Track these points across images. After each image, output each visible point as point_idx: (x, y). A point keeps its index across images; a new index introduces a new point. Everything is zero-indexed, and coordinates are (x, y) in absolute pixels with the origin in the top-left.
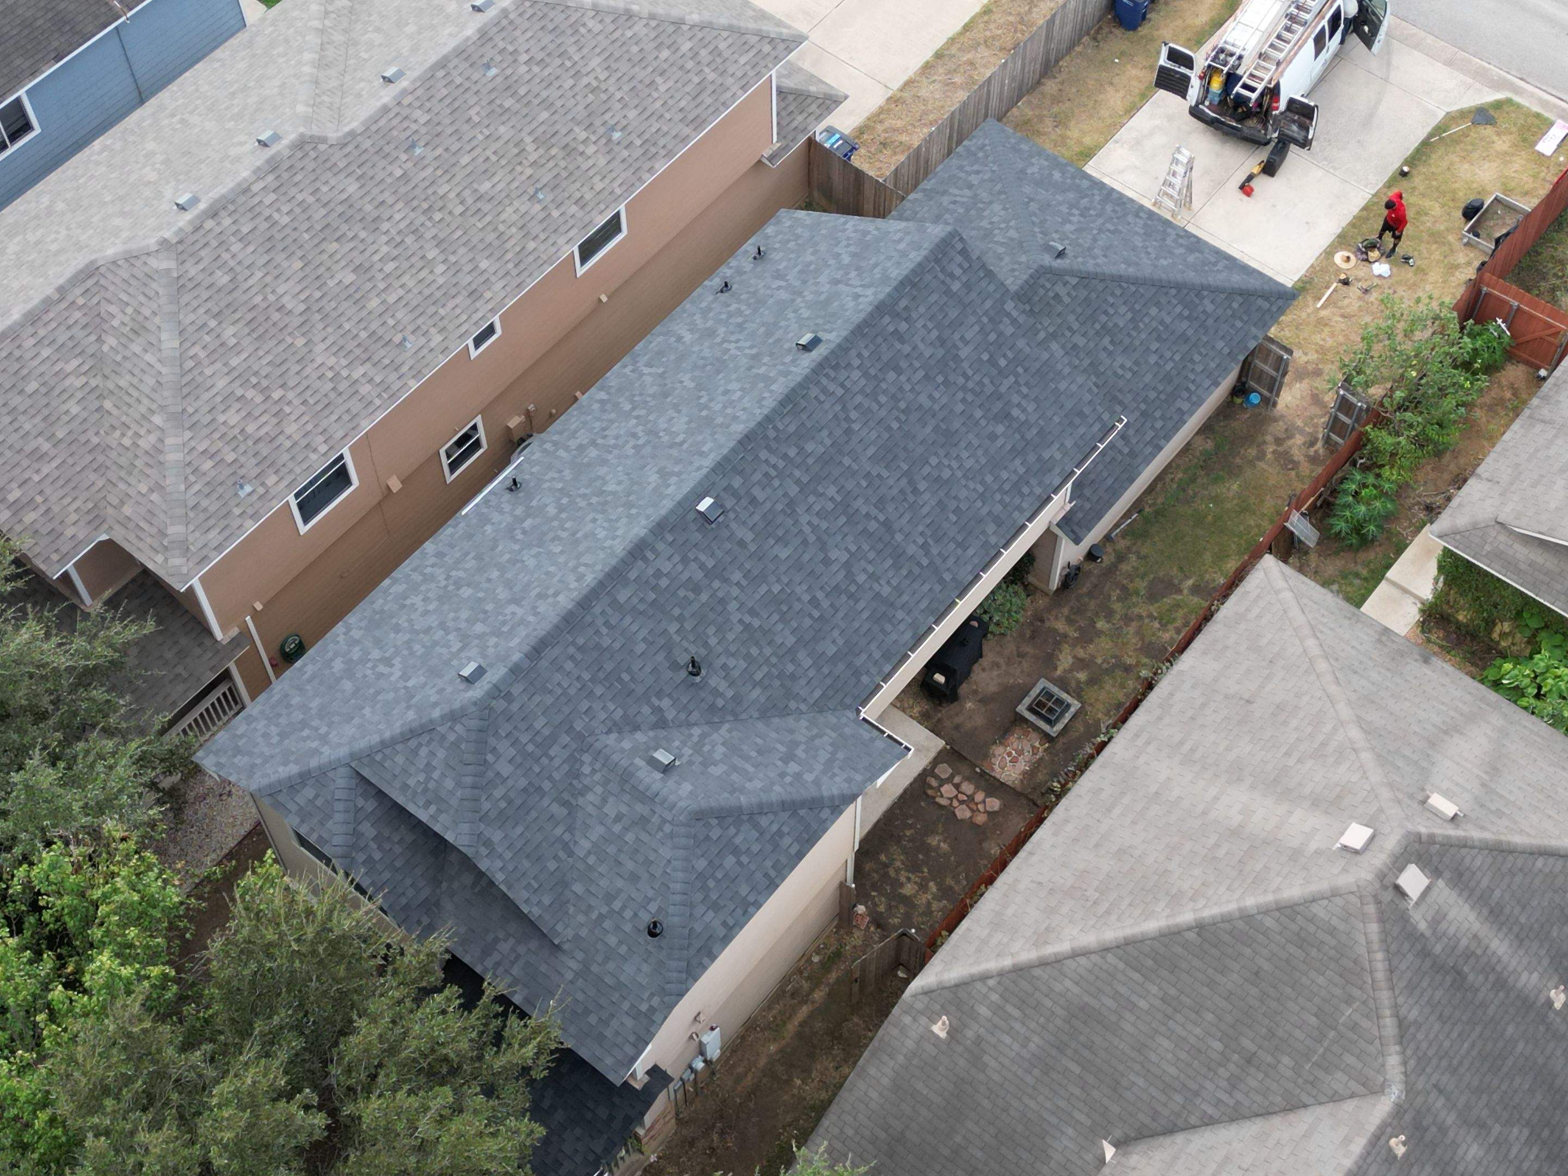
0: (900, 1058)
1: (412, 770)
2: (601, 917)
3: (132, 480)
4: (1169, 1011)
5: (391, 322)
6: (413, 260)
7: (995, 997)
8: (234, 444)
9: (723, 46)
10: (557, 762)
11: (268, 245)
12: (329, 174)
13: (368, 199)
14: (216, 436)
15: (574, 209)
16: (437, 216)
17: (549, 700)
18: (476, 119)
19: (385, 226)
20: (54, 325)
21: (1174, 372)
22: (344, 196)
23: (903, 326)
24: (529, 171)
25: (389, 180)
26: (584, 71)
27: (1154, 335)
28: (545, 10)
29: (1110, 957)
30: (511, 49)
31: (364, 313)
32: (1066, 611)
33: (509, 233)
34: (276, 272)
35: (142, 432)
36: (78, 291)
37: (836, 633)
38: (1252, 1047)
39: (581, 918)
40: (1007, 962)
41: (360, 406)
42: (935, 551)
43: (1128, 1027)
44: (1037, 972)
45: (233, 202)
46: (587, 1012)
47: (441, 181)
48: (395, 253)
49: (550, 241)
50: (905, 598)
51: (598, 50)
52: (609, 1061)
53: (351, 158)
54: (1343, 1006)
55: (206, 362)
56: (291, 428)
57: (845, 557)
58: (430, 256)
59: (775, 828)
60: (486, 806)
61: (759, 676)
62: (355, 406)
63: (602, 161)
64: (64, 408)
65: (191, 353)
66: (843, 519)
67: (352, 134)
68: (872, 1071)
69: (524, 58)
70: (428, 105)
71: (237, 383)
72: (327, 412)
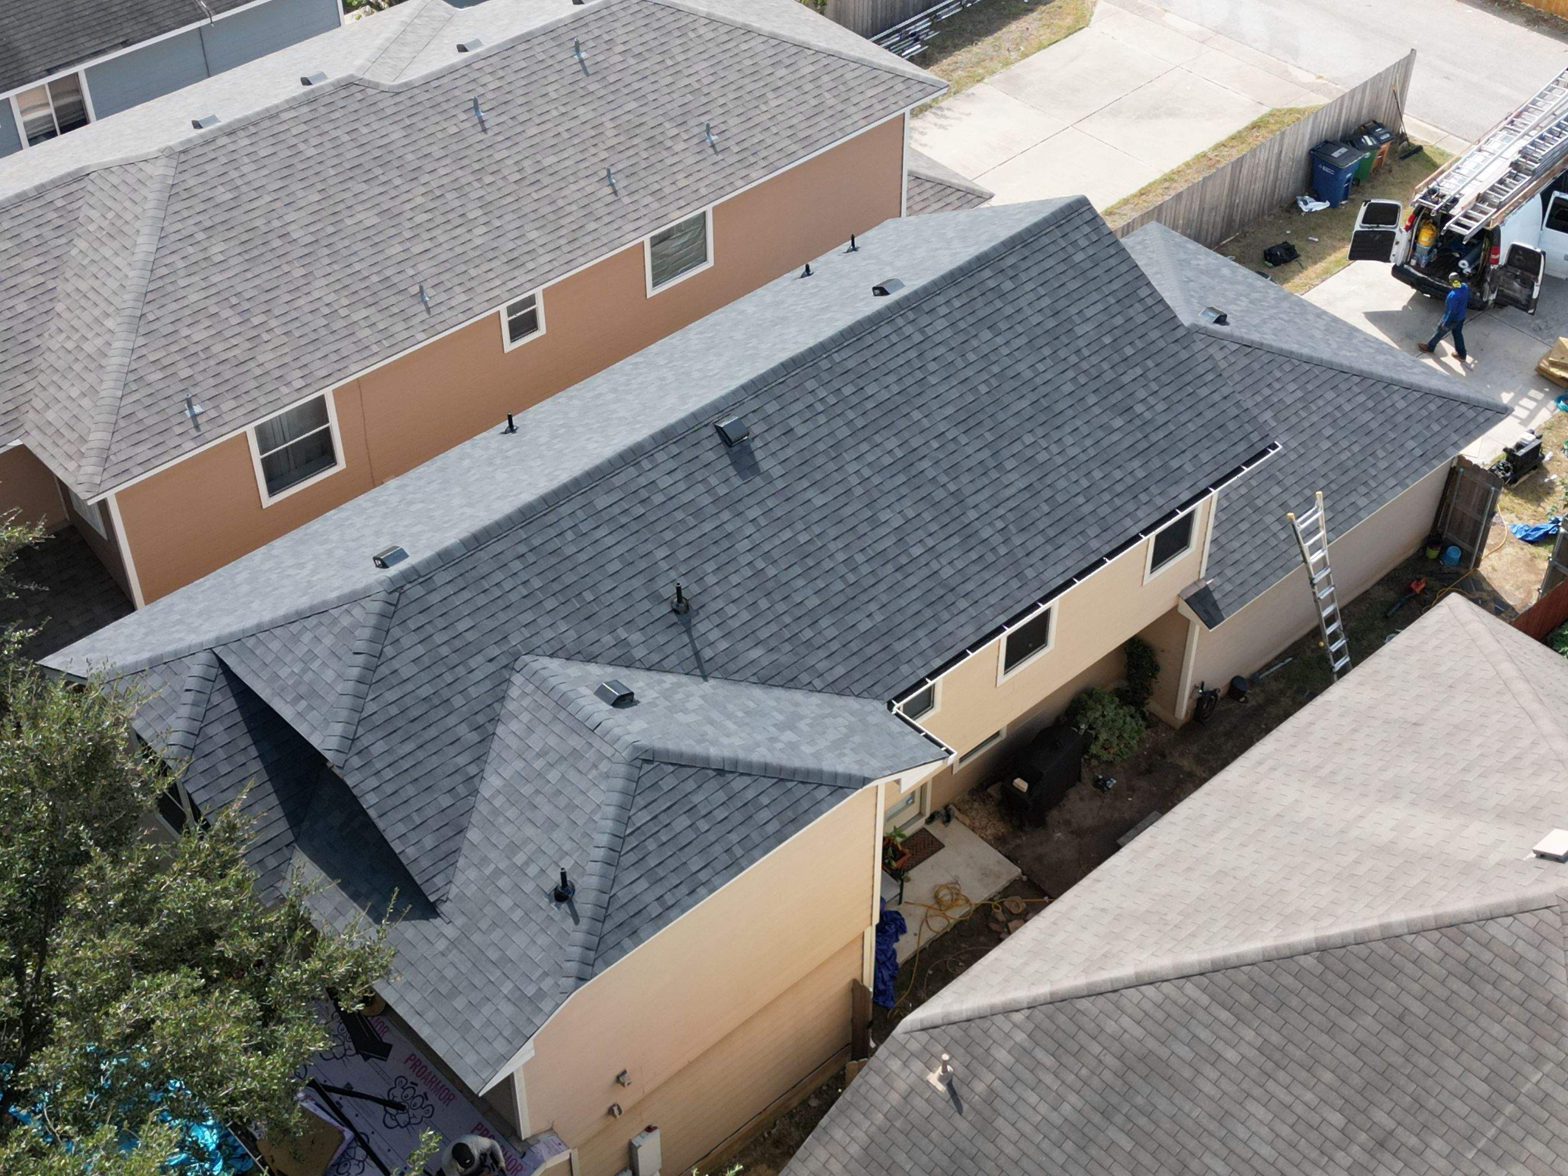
0: (879, 1118)
1: (288, 659)
2: (498, 872)
3: (65, 385)
4: (1269, 1066)
5: (411, 272)
6: (450, 216)
7: (1020, 1037)
8: (193, 360)
9: (849, 76)
10: (478, 675)
11: (285, 172)
12: (373, 118)
13: (411, 148)
14: (175, 348)
15: (649, 199)
16: (488, 179)
17: (482, 600)
18: (553, 95)
19: (426, 178)
20: (22, 220)
21: (1351, 463)
22: (385, 141)
23: (1008, 285)
24: (604, 155)
25: (440, 135)
26: (686, 72)
27: (1329, 420)
28: (653, 9)
29: (1189, 988)
30: (606, 37)
31: (380, 257)
32: (1195, 748)
33: (568, 209)
34: (287, 200)
35: (90, 336)
36: (61, 193)
37: (873, 607)
38: (1389, 1124)
39: (472, 874)
40: (1043, 990)
41: (354, 348)
42: (1017, 541)
43: (1208, 1088)
44: (1084, 1004)
45: (255, 124)
46: (455, 992)
47: (500, 146)
48: (432, 205)
49: (615, 226)
50: (970, 586)
51: (705, 56)
52: (471, 1059)
53: (401, 107)
54: (1528, 1069)
55: (182, 273)
56: (265, 356)
57: (898, 521)
58: (471, 216)
59: (750, 794)
60: (371, 708)
61: (763, 634)
62: (347, 347)
63: (691, 160)
64: (10, 303)
65: (168, 260)
66: (902, 478)
67: (409, 86)
68: (838, 1134)
69: (622, 48)
70: (501, 73)
71: (214, 300)
72: (311, 348)
